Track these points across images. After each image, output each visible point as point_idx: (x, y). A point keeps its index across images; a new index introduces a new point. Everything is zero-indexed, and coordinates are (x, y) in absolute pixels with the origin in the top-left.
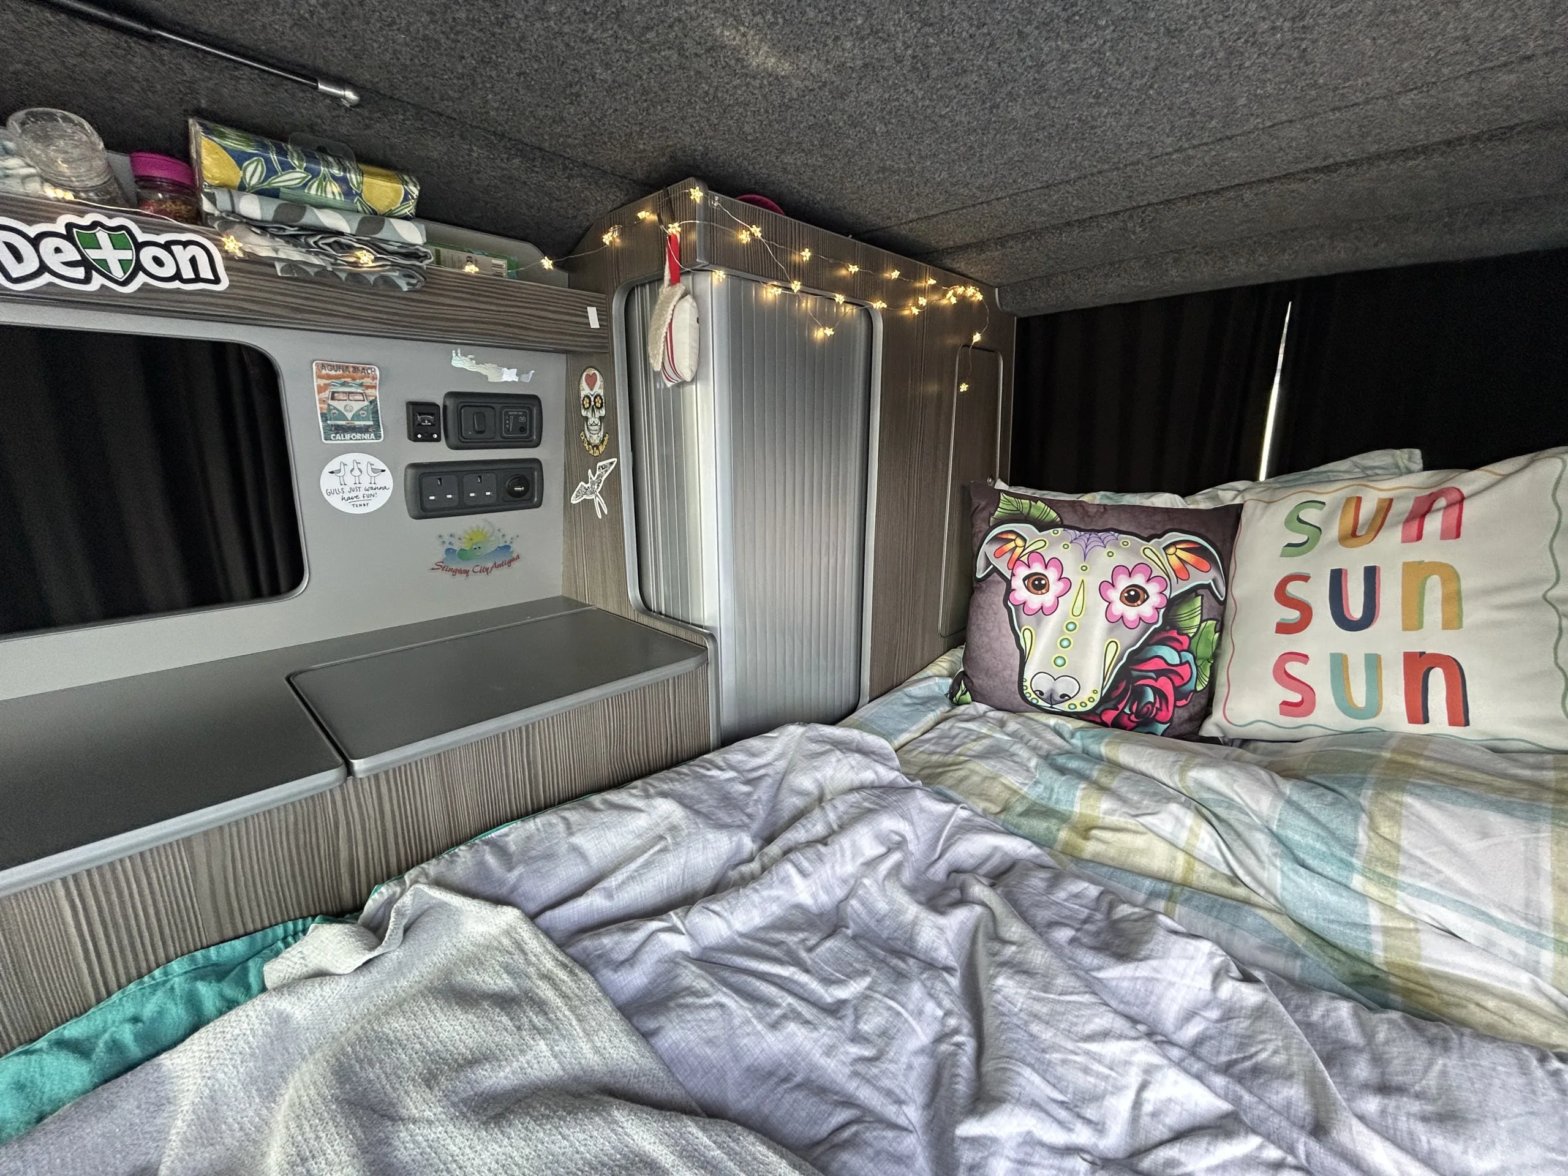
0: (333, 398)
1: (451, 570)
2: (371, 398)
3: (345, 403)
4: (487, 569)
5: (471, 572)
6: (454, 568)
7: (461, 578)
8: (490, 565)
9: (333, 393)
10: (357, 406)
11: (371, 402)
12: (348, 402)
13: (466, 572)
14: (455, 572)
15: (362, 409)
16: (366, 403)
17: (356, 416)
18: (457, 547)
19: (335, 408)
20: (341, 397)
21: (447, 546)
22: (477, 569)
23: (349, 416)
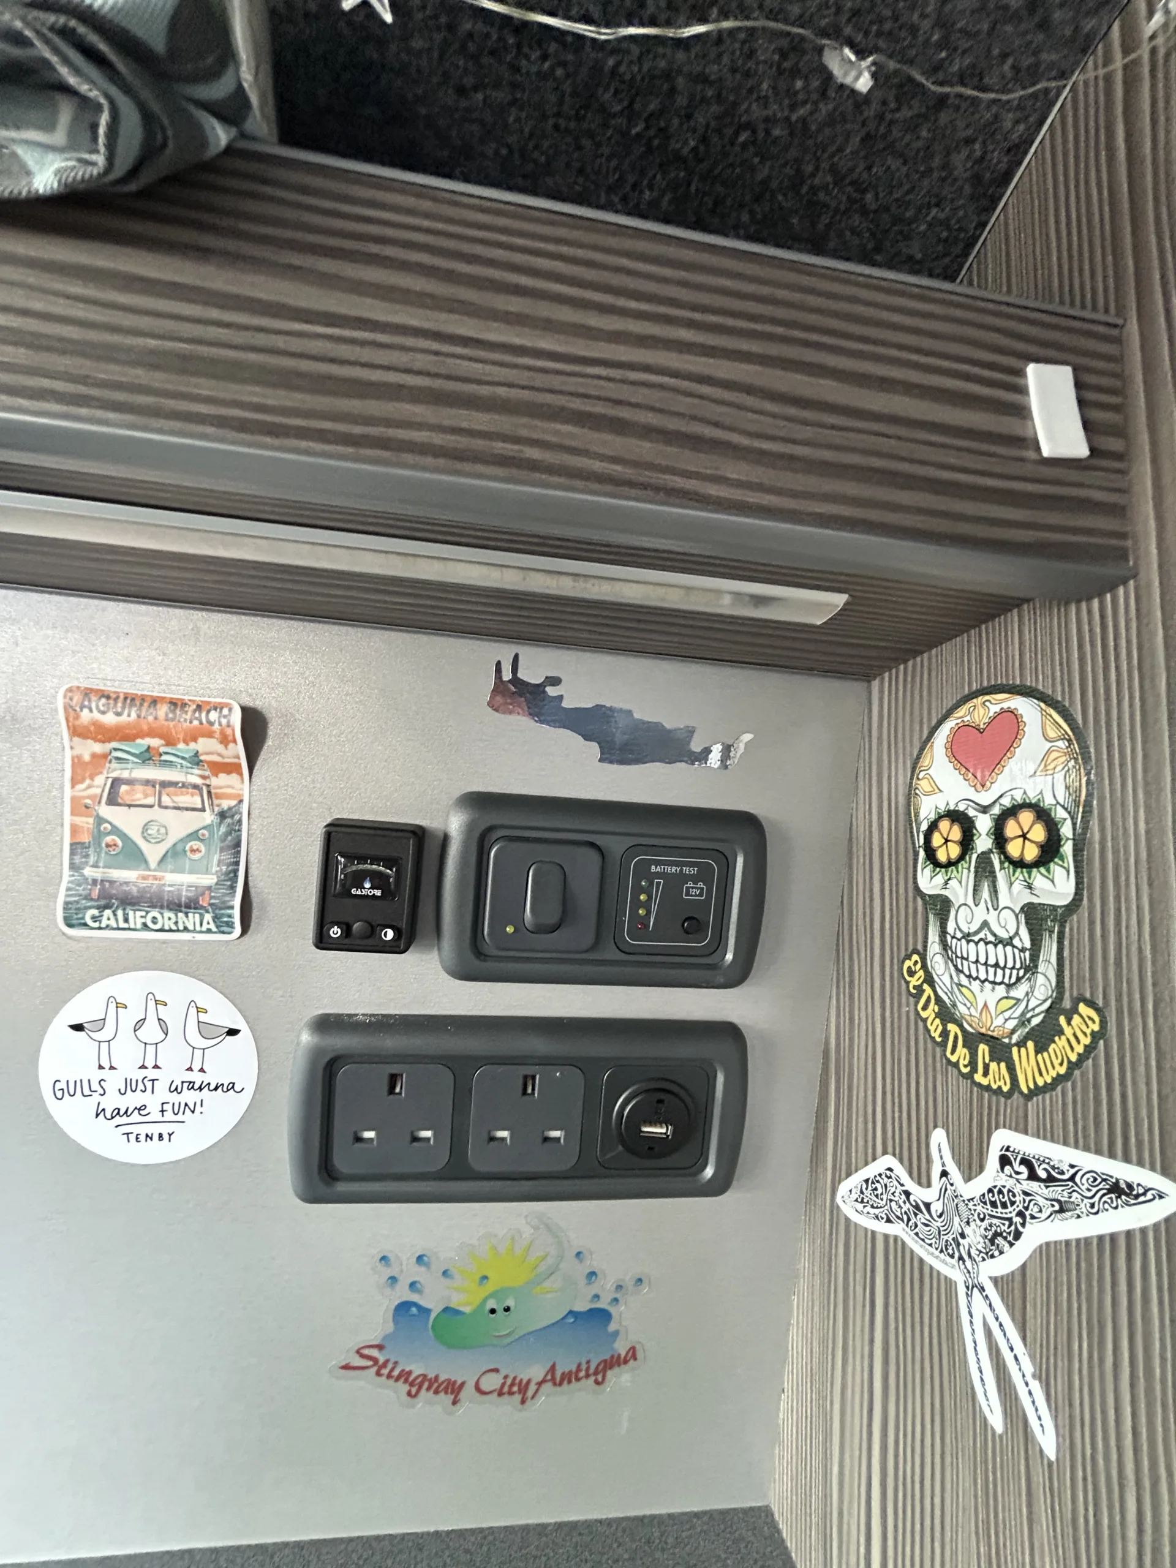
0: (112, 801)
1: (405, 1376)
2: (226, 804)
3: (144, 815)
4: (523, 1388)
5: (468, 1391)
6: (417, 1370)
7: (431, 1406)
8: (536, 1372)
9: (116, 783)
10: (179, 825)
11: (222, 815)
12: (156, 813)
13: (453, 1389)
14: (416, 1385)
15: (194, 835)
16: (208, 817)
17: (174, 855)
18: (432, 1300)
19: (115, 830)
20: (139, 795)
21: (403, 1294)
22: (491, 1382)
23: (153, 853)
